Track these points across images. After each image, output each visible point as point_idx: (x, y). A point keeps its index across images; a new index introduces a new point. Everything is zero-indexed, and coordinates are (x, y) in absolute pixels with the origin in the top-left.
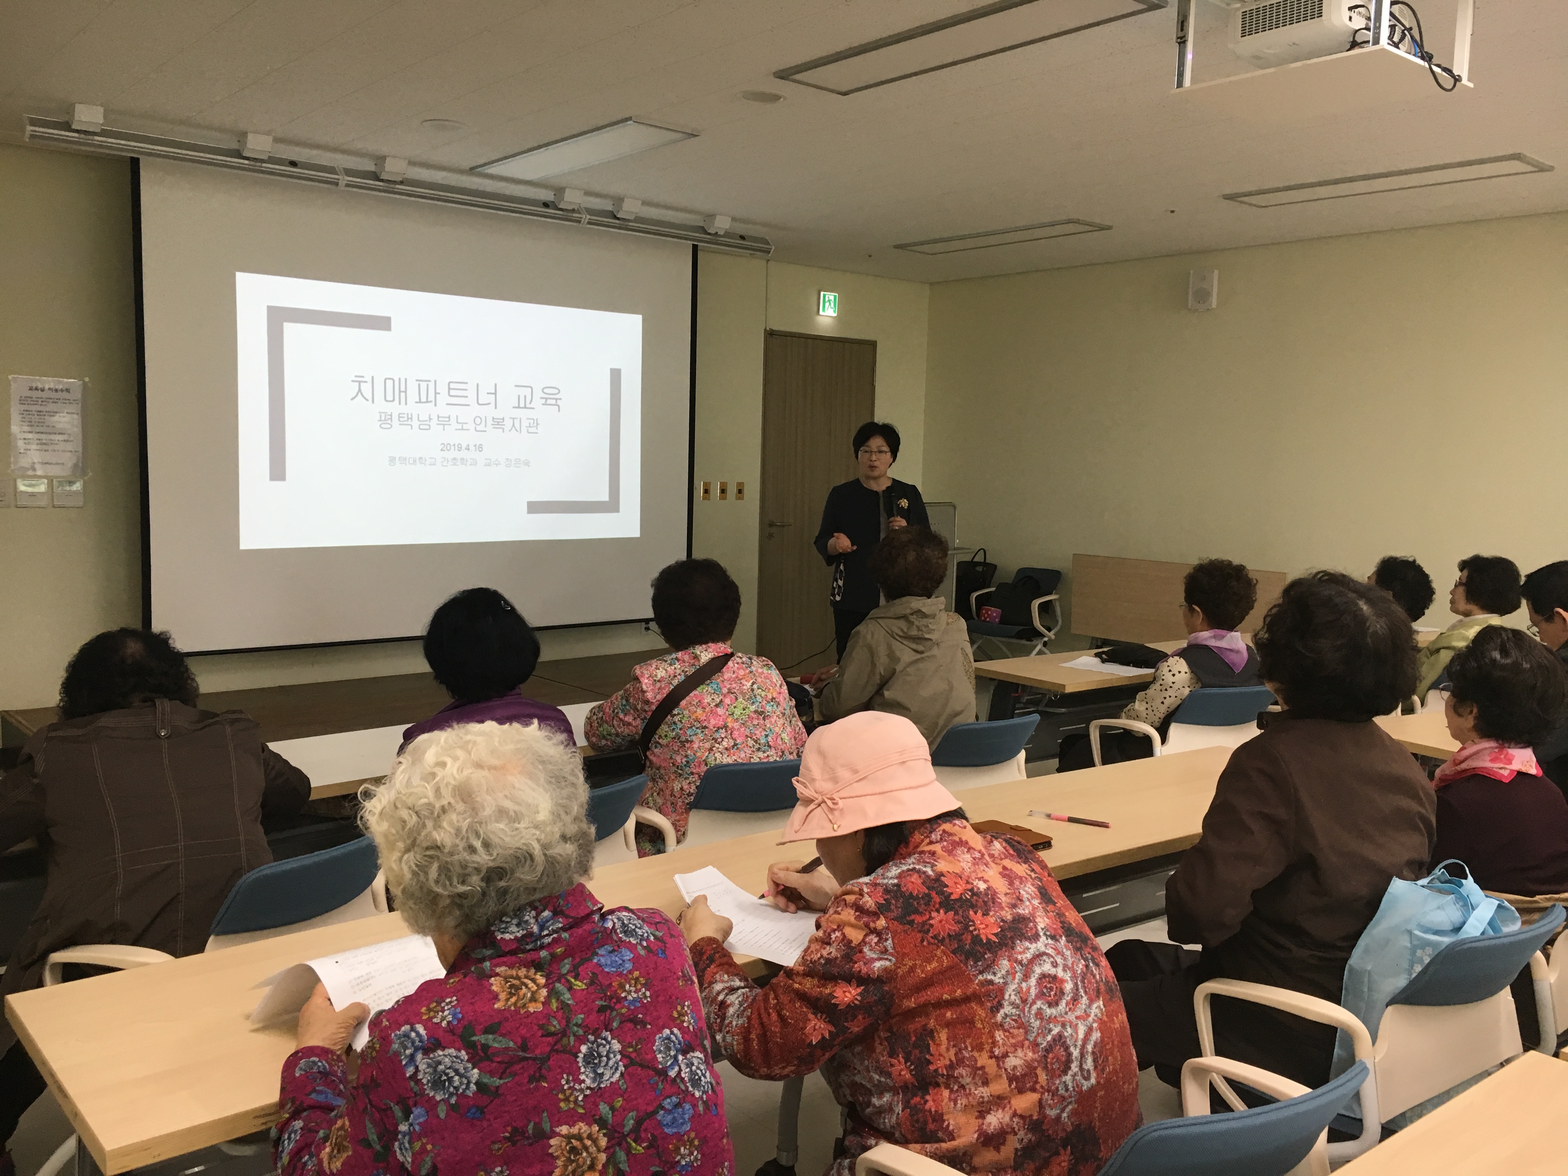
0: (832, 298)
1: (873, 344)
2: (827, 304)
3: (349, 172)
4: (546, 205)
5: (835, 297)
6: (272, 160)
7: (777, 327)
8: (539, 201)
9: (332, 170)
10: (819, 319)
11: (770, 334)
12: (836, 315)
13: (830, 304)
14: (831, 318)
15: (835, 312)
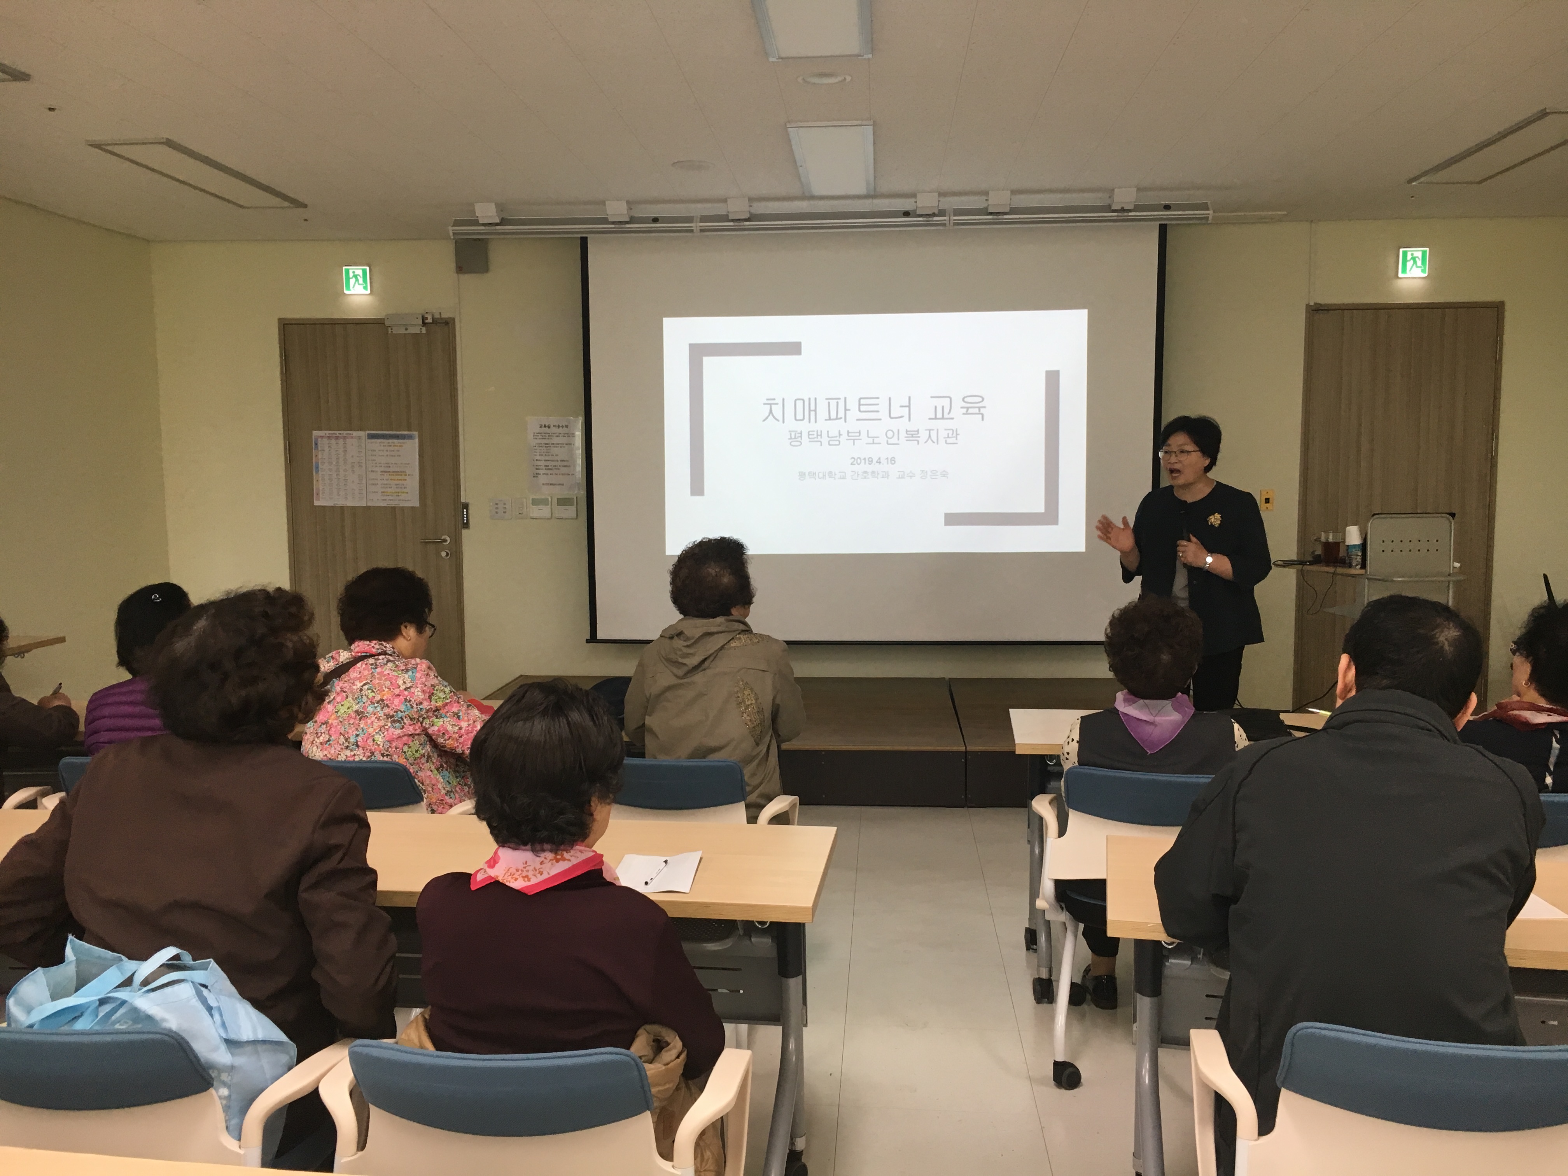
0: (1418, 254)
1: (1499, 306)
2: (1409, 264)
4: (906, 214)
5: (1424, 253)
7: (1324, 300)
9: (689, 219)
10: (1401, 283)
11: (1315, 310)
12: (1426, 275)
13: (1415, 262)
14: (1419, 281)
15: (1423, 271)
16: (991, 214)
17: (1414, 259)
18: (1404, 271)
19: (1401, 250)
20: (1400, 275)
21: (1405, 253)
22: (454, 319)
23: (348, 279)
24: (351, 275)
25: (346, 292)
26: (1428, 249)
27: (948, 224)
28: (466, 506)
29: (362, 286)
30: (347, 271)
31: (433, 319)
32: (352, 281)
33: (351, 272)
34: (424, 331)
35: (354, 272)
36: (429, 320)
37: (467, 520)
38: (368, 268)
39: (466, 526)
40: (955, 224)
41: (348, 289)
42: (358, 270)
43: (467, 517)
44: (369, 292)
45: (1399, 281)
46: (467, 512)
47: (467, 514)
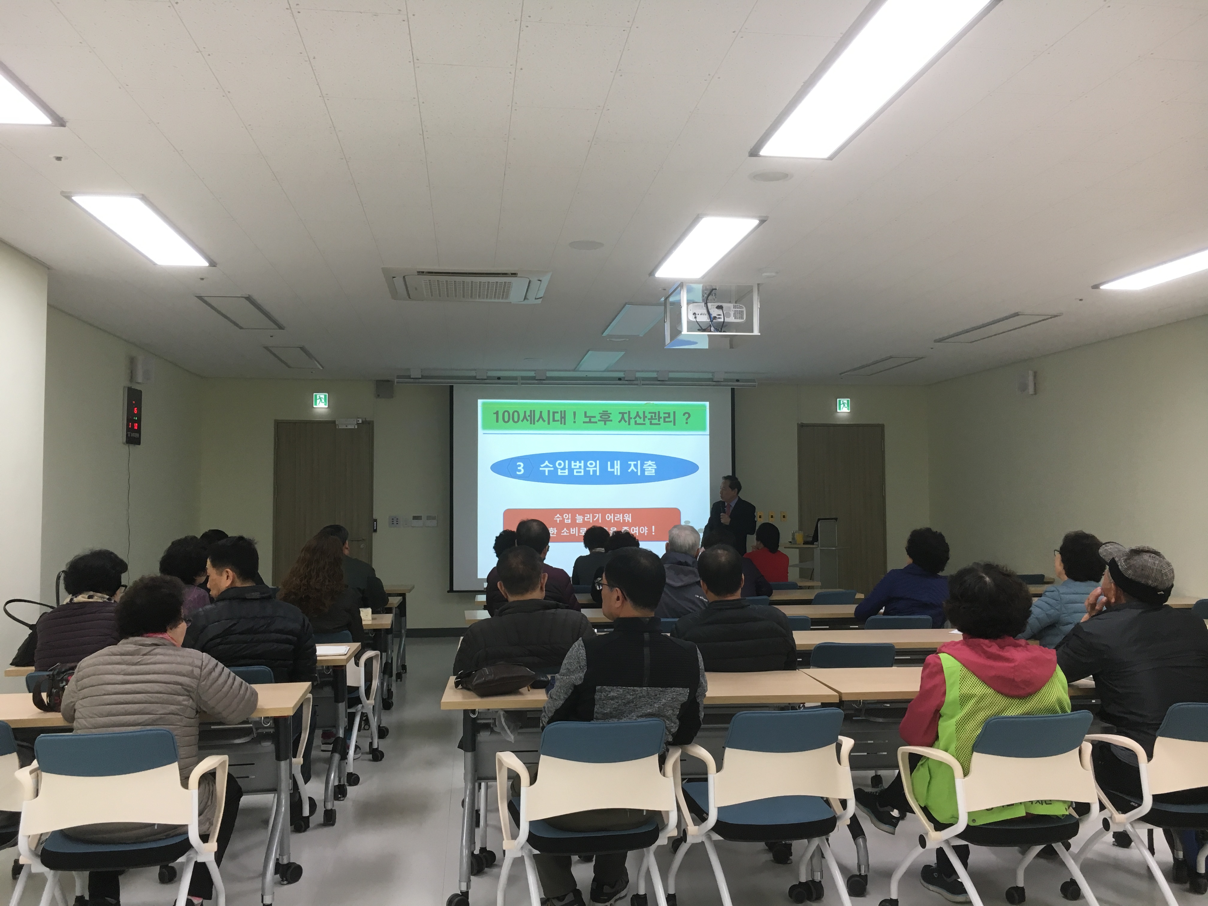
0: (845, 401)
1: (882, 427)
2: (842, 406)
3: (523, 378)
4: (620, 379)
5: (848, 401)
6: (489, 378)
7: (805, 422)
8: (617, 377)
9: (515, 378)
10: (839, 414)
11: (801, 426)
12: (849, 411)
13: (844, 405)
14: (846, 414)
15: (848, 409)
16: (659, 381)
17: (844, 403)
18: (840, 409)
19: (838, 399)
20: (838, 411)
21: (840, 401)
22: (373, 421)
23: (316, 399)
24: (318, 397)
25: (314, 406)
26: (849, 399)
27: (639, 384)
28: (376, 521)
29: (324, 404)
30: (316, 396)
31: (362, 421)
32: (318, 401)
33: (318, 396)
34: (356, 427)
35: (319, 396)
36: (360, 421)
37: (376, 528)
38: (327, 394)
39: (375, 531)
40: (642, 385)
41: (316, 404)
42: (322, 395)
43: (376, 526)
44: (327, 407)
45: (838, 414)
46: (376, 523)
47: (376, 525)
